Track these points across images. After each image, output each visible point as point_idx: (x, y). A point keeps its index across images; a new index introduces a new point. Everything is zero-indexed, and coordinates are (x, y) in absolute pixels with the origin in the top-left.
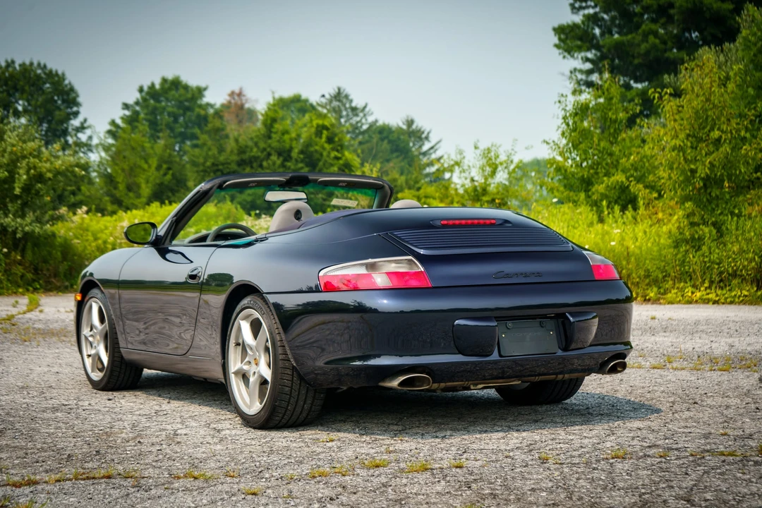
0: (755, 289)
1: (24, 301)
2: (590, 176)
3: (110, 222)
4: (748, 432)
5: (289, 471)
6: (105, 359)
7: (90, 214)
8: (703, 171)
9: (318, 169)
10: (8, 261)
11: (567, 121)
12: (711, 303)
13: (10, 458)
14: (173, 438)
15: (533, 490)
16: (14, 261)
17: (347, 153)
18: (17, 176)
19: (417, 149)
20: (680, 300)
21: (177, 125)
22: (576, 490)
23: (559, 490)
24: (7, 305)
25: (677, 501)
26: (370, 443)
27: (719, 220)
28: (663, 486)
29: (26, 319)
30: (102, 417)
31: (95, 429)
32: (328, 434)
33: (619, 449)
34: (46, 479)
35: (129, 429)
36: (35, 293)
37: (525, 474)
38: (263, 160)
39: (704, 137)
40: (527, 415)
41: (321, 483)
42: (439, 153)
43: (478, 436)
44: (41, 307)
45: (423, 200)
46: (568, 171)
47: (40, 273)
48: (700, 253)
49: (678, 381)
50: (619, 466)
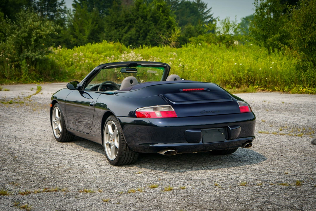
2: (267, 34)
3: (71, 52)
4: (296, 172)
5: (122, 190)
7: (63, 49)
8: (308, 40)
9: (158, 24)
10: (29, 69)
11: (258, 11)
12: (309, 94)
13: (22, 179)
14: (82, 170)
15: (207, 202)
16: (32, 69)
17: (170, 17)
18: (32, 37)
19: (201, 12)
20: (297, 92)
21: (101, 2)
22: (223, 202)
23: (217, 202)
24: (29, 89)
25: (257, 209)
26: (154, 175)
27: (314, 59)
28: (255, 201)
29: (36, 97)
30: (58, 157)
31: (55, 164)
32: (140, 169)
33: (245, 181)
34: (33, 191)
35: (67, 164)
36: (40, 83)
37: (207, 193)
38: (135, 20)
39: (309, 25)
40: (216, 161)
41: (132, 196)
42: (211, 13)
43: (195, 172)
44: (42, 91)
45: (199, 41)
46: (258, 32)
47: (42, 74)
48: (306, 73)
49: (280, 142)
50: (242, 189)
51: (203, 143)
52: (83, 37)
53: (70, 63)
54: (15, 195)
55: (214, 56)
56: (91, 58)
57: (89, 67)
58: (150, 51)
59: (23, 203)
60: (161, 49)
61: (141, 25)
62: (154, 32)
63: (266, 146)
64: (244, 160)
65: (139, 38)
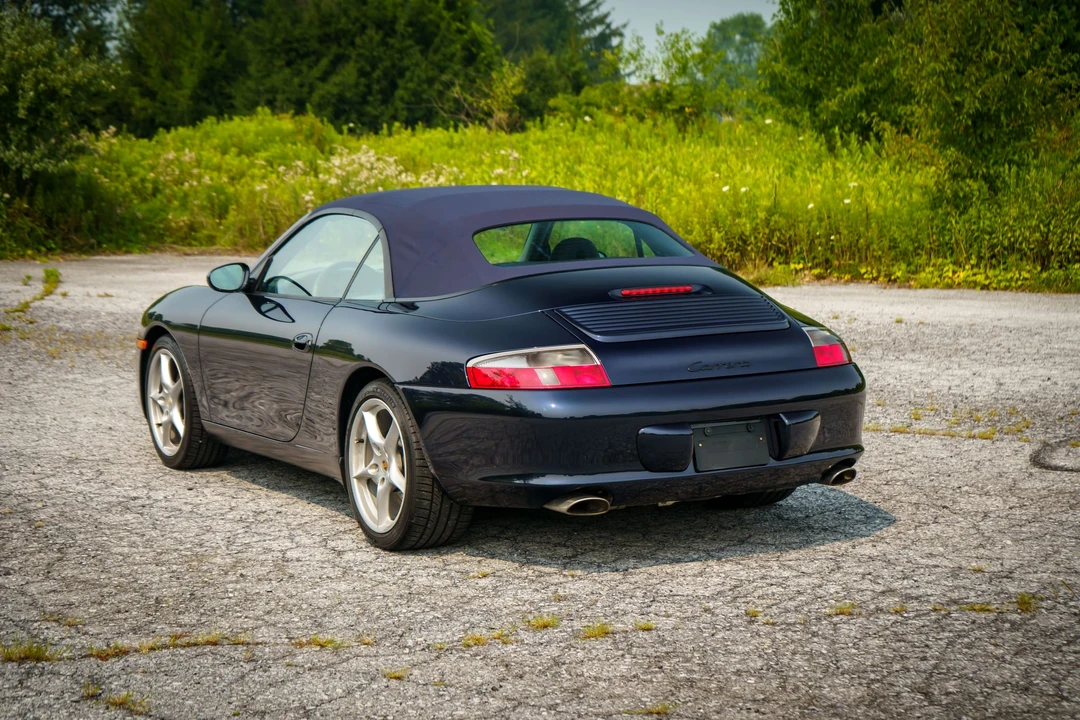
0: (1039, 268)
1: (37, 270)
2: (818, 85)
3: (149, 148)
4: (1007, 565)
5: (438, 638)
6: (181, 427)
7: (120, 137)
8: (972, 106)
10: (10, 211)
11: (786, 7)
12: (978, 288)
13: (83, 602)
15: (738, 673)
16: (20, 210)
17: (474, 25)
18: (20, 92)
19: (572, 4)
20: (937, 283)
22: (791, 673)
23: (771, 674)
24: (15, 280)
25: (912, 695)
26: (533, 581)
27: (992, 172)
28: (897, 667)
29: (45, 308)
30: (185, 524)
31: (181, 548)
32: (479, 562)
33: (845, 598)
34: (136, 645)
35: (224, 548)
36: (49, 259)
37: (729, 643)
38: (354, 36)
39: (974, 56)
40: (730, 528)
41: (478, 658)
42: (603, 10)
43: (668, 568)
44: (62, 285)
45: (584, 109)
46: (787, 78)
47: (55, 226)
48: (965, 217)
49: (925, 459)
50: (844, 629)
51: (697, 471)
52: (177, 94)
53: (149, 186)
54: (74, 660)
55: (643, 162)
56: (218, 169)
57: (216, 201)
58: (421, 145)
59: (113, 686)
60: (457, 137)
61: (375, 53)
62: (419, 77)
63: (883, 476)
64: (825, 524)
65: (370, 98)
